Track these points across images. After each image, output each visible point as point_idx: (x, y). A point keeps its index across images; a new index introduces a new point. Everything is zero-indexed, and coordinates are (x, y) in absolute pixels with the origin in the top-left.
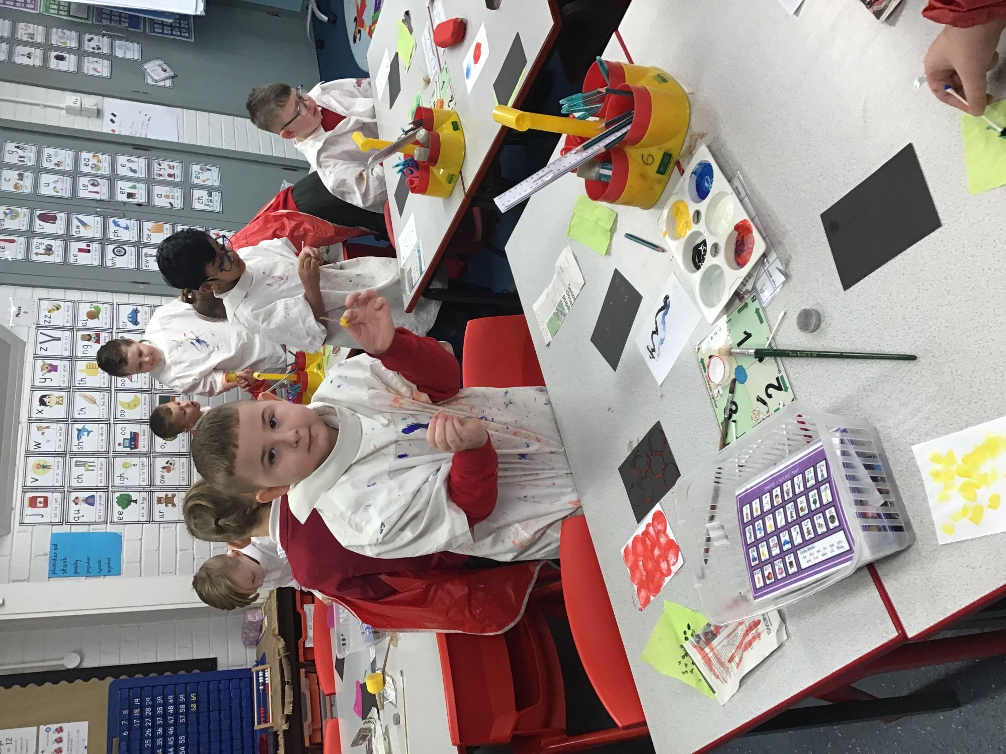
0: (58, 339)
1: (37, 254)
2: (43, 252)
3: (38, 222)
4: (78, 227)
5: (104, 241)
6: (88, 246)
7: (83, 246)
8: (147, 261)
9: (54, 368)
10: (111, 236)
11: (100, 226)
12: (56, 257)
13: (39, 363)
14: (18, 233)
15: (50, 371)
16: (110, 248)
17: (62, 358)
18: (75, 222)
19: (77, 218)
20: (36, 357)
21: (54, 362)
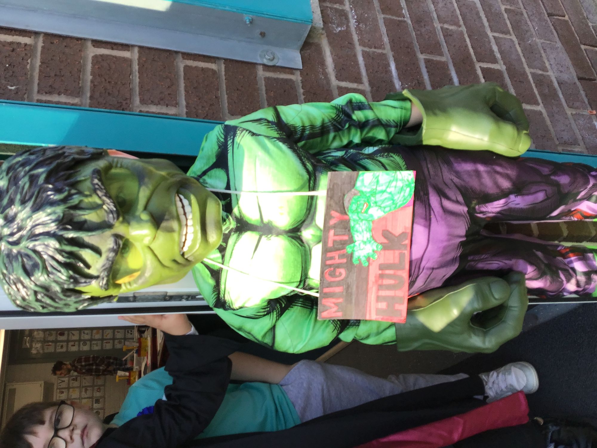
0: (64, 381)
1: (58, 349)
2: (60, 348)
3: (59, 336)
4: (71, 336)
5: (80, 340)
6: (75, 343)
7: (73, 343)
8: (93, 347)
9: (62, 392)
10: (82, 338)
11: (78, 336)
12: (64, 350)
13: (58, 391)
14: (52, 342)
15: (61, 394)
16: (82, 343)
17: (65, 388)
18: (71, 334)
19: (71, 333)
20: (57, 388)
21: (63, 390)
